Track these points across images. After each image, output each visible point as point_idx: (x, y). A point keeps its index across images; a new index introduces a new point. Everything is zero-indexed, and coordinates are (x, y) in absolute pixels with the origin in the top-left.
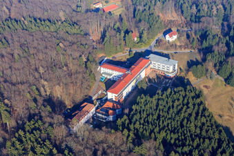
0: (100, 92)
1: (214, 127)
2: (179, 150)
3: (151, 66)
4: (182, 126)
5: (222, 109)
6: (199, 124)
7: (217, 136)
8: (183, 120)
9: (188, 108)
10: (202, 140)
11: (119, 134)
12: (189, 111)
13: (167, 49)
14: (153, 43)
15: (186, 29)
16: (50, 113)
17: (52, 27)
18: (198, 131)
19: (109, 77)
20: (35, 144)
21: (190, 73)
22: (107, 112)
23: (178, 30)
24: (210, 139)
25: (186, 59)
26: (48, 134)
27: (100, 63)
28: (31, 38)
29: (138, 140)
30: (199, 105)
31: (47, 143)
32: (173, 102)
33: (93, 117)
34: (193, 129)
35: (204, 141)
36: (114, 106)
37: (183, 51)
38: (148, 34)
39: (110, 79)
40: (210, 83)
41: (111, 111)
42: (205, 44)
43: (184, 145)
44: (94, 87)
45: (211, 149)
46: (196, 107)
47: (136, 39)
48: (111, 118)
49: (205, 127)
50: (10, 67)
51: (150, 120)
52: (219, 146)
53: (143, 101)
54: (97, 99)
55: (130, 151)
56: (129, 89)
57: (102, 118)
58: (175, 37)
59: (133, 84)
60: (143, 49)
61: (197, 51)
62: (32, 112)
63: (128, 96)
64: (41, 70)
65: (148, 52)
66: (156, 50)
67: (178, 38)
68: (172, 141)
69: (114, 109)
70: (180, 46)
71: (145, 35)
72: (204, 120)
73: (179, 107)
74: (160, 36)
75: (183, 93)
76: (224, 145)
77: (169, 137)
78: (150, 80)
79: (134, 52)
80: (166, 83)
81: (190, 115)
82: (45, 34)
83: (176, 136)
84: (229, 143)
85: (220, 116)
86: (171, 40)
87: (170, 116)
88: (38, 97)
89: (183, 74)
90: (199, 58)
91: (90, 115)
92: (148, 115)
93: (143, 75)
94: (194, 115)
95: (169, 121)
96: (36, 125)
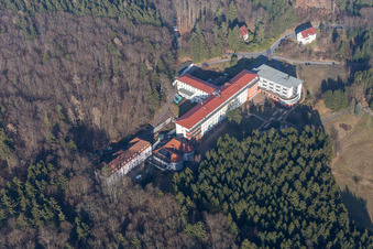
0: (168, 121)
1: (332, 202)
2: (262, 236)
3: (260, 84)
4: (279, 194)
5: (361, 167)
6: (307, 194)
7: (333, 218)
8: (283, 184)
9: (296, 164)
10: (304, 223)
11: (168, 199)
12: (296, 170)
13: (294, 57)
14: (275, 44)
15: (334, 25)
16: (73, 151)
17: (110, 10)
18: (303, 206)
19: (187, 97)
20: (34, 201)
21: (321, 102)
22: (169, 156)
23: (321, 25)
24: (319, 221)
25: (322, 75)
26: (60, 187)
27: (180, 72)
28: (75, 25)
29: (199, 211)
30: (317, 160)
31: (53, 202)
32: (274, 151)
33: (146, 162)
34: (295, 200)
35: (308, 224)
36: (181, 147)
37: (321, 61)
38: (267, 30)
39: (189, 101)
40: (353, 121)
41: (174, 156)
42: (359, 54)
43: (271, 229)
44: (161, 112)
45: (316, 240)
46: (312, 164)
47: (246, 37)
48: (173, 166)
49: (316, 201)
50: (31, 72)
51: (229, 179)
52: (332, 236)
53: (225, 145)
54: (161, 133)
55: (180, 229)
56: (214, 120)
57: (161, 165)
58: (312, 38)
59: (223, 111)
60: (255, 53)
61: (343, 63)
62: (47, 147)
63: (211, 131)
64: (76, 80)
65: (262, 60)
66: (275, 57)
67: (318, 39)
68: (256, 219)
69: (180, 152)
70: (318, 54)
71: (261, 32)
72: (316, 188)
73: (282, 162)
74: (290, 32)
75: (294, 138)
76: (341, 235)
77: (251, 212)
78: (253, 108)
79: (239, 58)
80: (278, 115)
81: (297, 177)
82: (98, 21)
83: (263, 211)
84: (352, 231)
85: (356, 179)
86: (304, 42)
87: (263, 175)
88: (62, 124)
89: (310, 102)
90: (344, 76)
91: (143, 157)
92: (228, 170)
93: (243, 98)
94: (303, 177)
95: (260, 184)
96: (44, 170)
